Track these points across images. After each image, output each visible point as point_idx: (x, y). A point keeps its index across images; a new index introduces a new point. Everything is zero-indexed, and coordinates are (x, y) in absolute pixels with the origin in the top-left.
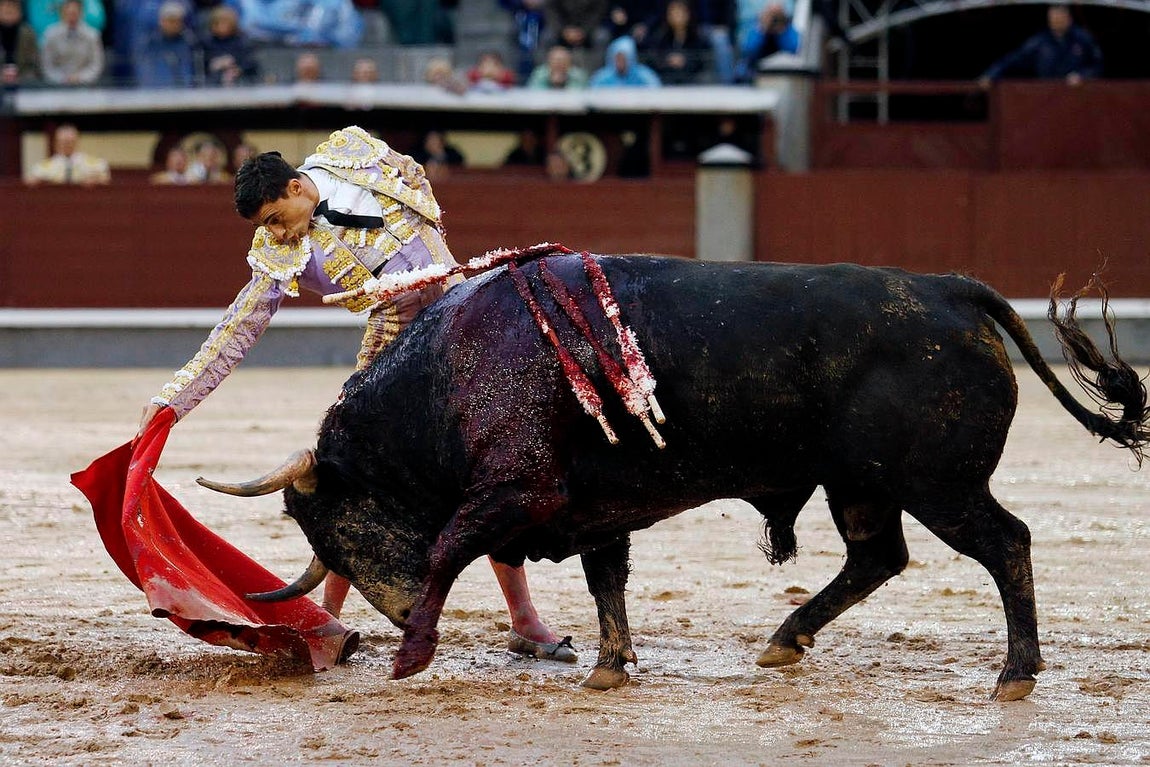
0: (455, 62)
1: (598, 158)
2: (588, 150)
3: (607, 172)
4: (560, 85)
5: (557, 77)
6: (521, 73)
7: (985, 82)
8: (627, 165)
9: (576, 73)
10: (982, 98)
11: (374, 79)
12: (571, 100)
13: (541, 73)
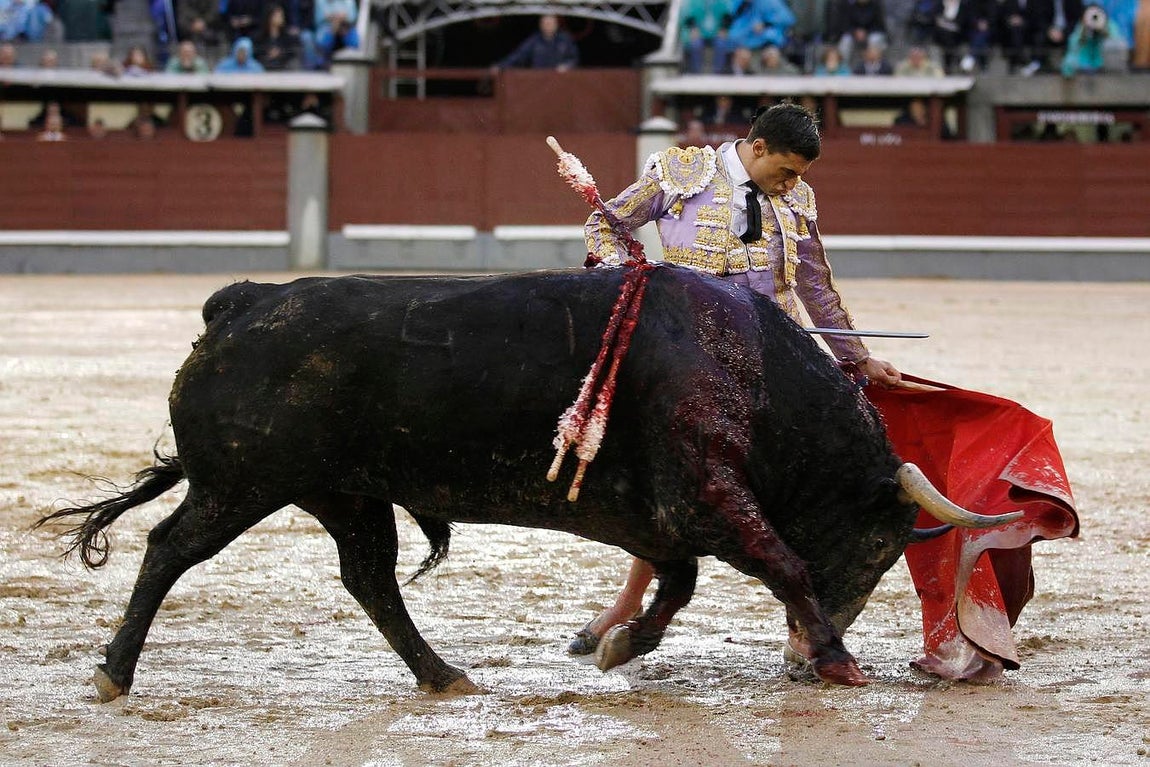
0: (112, 54)
1: (216, 123)
2: (209, 117)
3: (223, 133)
4: (189, 70)
5: (187, 63)
6: (159, 61)
7: (495, 70)
8: (239, 129)
9: (200, 62)
10: (491, 82)
11: (57, 65)
12: (196, 82)
13: (174, 62)
